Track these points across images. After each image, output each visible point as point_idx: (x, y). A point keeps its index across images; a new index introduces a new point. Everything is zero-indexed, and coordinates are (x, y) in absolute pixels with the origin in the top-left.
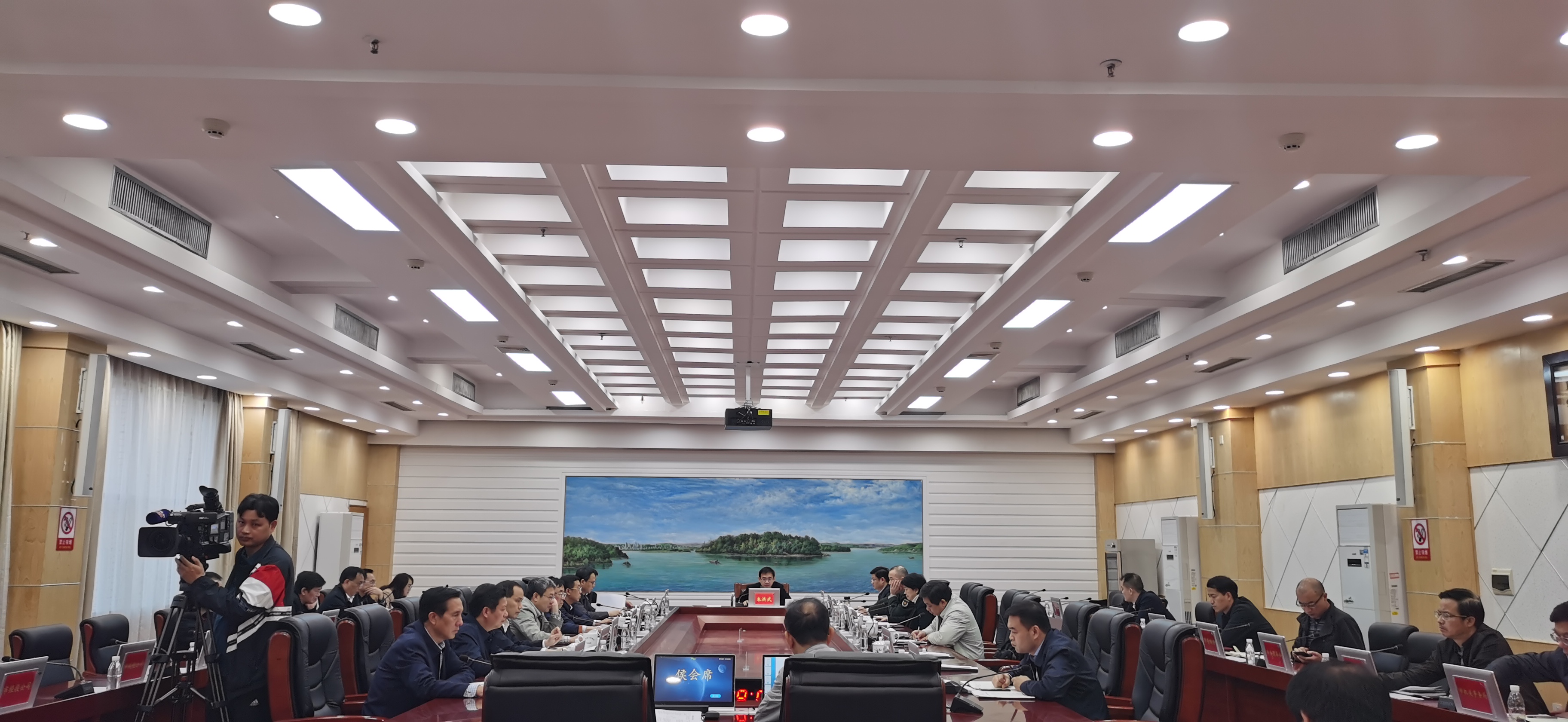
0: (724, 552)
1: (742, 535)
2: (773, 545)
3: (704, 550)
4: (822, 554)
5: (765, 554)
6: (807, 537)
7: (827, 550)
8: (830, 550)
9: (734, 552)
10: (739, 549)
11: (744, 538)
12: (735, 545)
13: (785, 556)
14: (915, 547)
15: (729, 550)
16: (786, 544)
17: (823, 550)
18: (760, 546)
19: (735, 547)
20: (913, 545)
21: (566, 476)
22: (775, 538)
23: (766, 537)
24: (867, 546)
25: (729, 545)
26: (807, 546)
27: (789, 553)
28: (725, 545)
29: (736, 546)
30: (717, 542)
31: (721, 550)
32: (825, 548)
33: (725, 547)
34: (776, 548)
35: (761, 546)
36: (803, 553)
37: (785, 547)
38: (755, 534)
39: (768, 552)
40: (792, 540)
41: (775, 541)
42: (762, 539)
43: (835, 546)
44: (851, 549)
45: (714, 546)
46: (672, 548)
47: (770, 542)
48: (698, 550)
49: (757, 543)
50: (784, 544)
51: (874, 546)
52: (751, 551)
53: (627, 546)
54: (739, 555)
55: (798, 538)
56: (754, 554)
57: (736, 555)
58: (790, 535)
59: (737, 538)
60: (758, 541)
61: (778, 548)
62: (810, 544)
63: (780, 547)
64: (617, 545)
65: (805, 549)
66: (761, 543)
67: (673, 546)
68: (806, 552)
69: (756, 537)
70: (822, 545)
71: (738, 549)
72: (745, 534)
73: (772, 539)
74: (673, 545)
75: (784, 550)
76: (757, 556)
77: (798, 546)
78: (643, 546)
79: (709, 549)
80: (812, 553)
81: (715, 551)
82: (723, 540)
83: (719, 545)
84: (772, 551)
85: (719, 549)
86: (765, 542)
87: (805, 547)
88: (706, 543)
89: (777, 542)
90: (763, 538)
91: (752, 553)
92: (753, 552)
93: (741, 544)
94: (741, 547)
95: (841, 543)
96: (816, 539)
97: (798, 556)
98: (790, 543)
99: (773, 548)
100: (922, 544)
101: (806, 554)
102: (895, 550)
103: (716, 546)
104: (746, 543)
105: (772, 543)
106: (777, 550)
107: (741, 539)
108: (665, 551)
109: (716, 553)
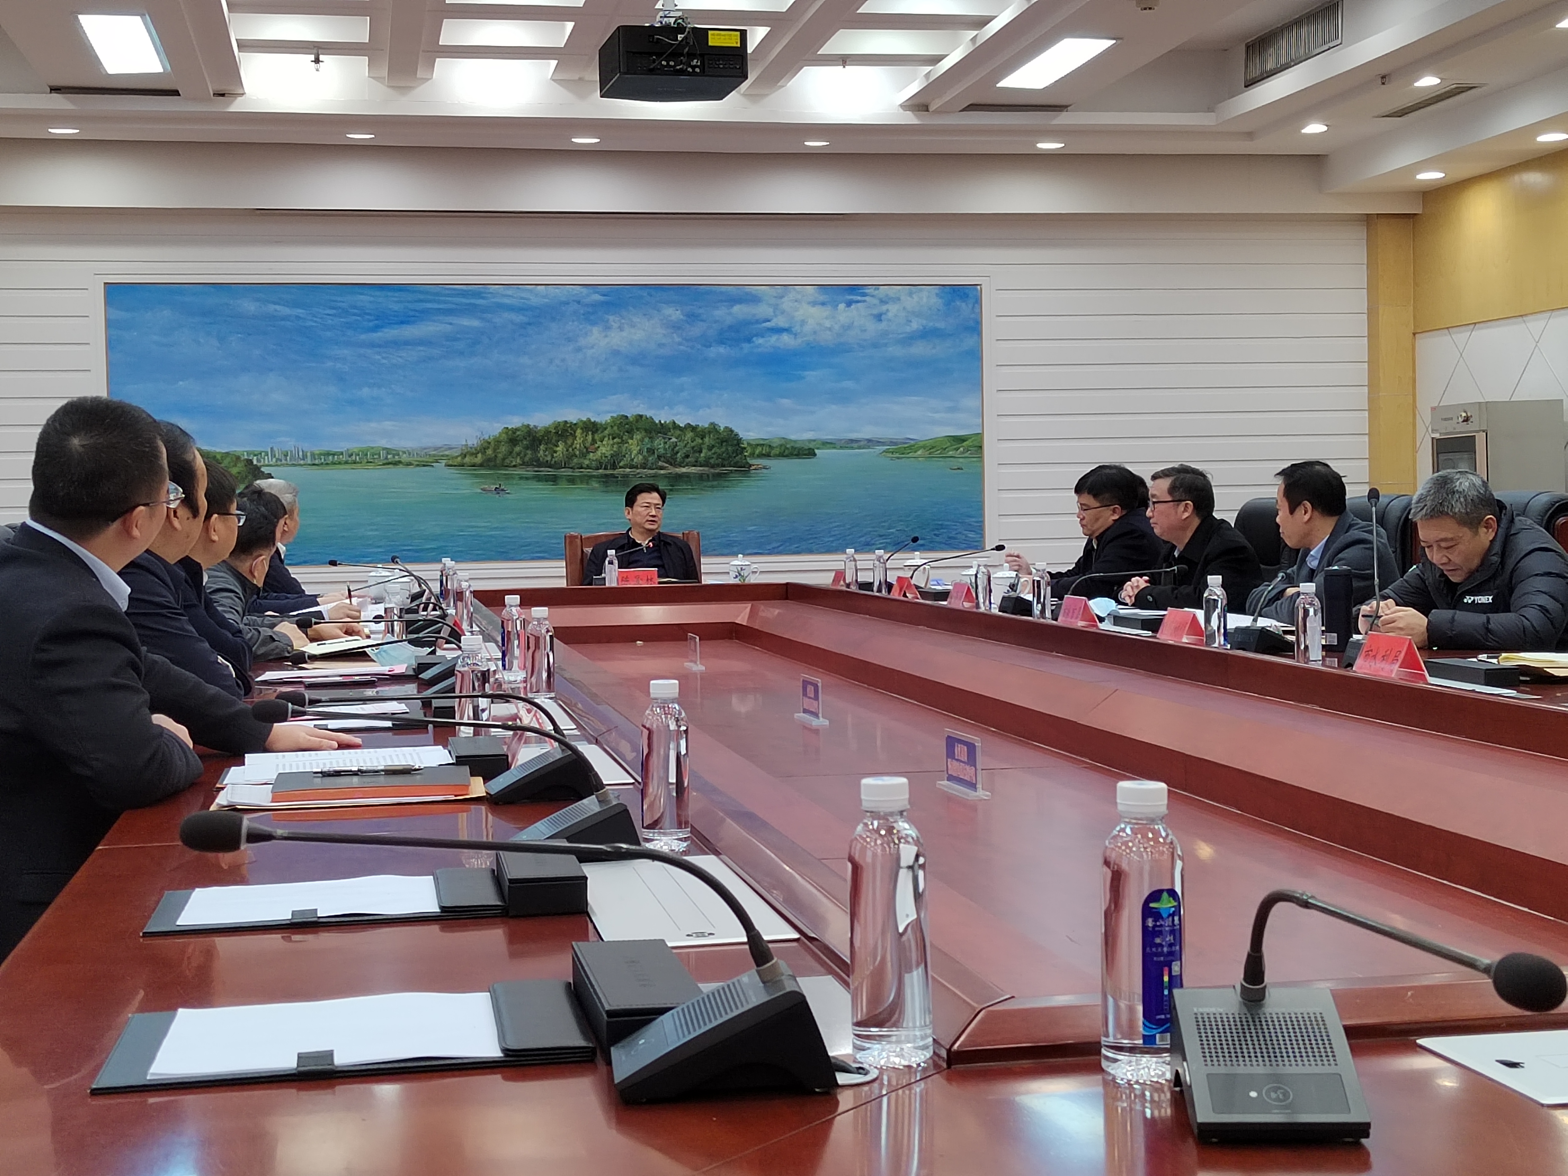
0: (515, 466)
1: (557, 425)
2: (634, 447)
3: (467, 460)
4: (750, 466)
5: (614, 467)
6: (714, 428)
7: (761, 456)
8: (767, 456)
9: (540, 464)
10: (553, 457)
11: (564, 431)
12: (542, 447)
13: (662, 472)
14: (965, 444)
15: (527, 459)
16: (665, 443)
17: (752, 455)
18: (603, 450)
19: (541, 452)
20: (960, 440)
21: (105, 283)
22: (638, 429)
23: (615, 428)
24: (855, 445)
25: (527, 448)
26: (713, 446)
27: (671, 465)
28: (517, 449)
29: (544, 451)
30: (498, 441)
31: (507, 461)
32: (757, 452)
33: (518, 454)
34: (640, 452)
35: (605, 449)
36: (706, 464)
37: (662, 451)
38: (589, 420)
39: (621, 464)
40: (678, 432)
41: (638, 436)
42: (606, 432)
43: (781, 445)
44: (816, 451)
45: (489, 452)
46: (386, 458)
47: (625, 438)
48: (450, 463)
49: (594, 441)
50: (659, 443)
51: (870, 443)
52: (581, 460)
53: (273, 456)
54: (552, 472)
55: (694, 429)
56: (588, 467)
57: (546, 470)
58: (674, 423)
59: (547, 432)
60: (597, 437)
61: (645, 453)
62: (723, 441)
63: (651, 451)
64: (249, 453)
65: (710, 453)
66: (604, 442)
67: (388, 453)
68: (712, 461)
69: (591, 427)
70: (748, 444)
71: (549, 458)
72: (566, 422)
73: (630, 432)
74: (388, 451)
75: (659, 457)
76: (595, 473)
77: (693, 448)
78: (313, 455)
79: (479, 459)
80: (726, 463)
81: (493, 463)
82: (513, 438)
83: (503, 449)
84: (632, 460)
85: (504, 459)
86: (613, 438)
87: (710, 448)
88: (470, 443)
89: (642, 440)
90: (609, 428)
91: (584, 466)
92: (587, 462)
93: (557, 446)
94: (556, 452)
95: (793, 437)
96: (736, 430)
97: (693, 470)
98: (674, 440)
99: (635, 452)
100: (980, 436)
101: (713, 467)
102: (919, 453)
103: (495, 450)
104: (569, 442)
105: (630, 441)
106: (644, 457)
107: (557, 433)
108: (371, 466)
109: (495, 467)
